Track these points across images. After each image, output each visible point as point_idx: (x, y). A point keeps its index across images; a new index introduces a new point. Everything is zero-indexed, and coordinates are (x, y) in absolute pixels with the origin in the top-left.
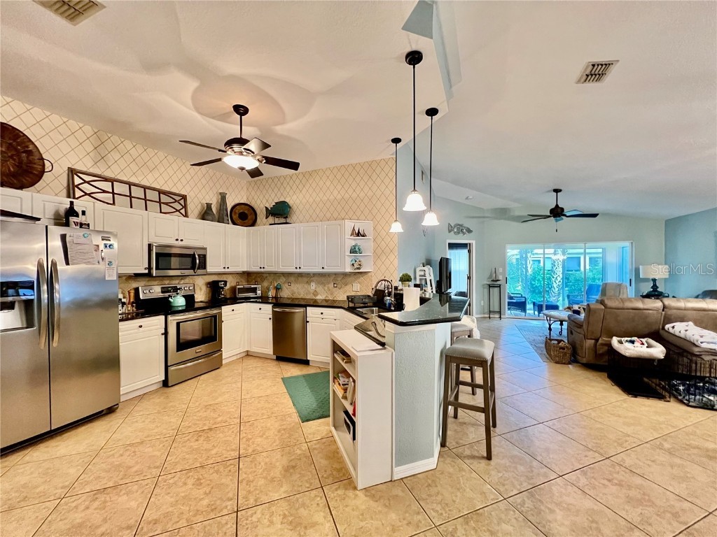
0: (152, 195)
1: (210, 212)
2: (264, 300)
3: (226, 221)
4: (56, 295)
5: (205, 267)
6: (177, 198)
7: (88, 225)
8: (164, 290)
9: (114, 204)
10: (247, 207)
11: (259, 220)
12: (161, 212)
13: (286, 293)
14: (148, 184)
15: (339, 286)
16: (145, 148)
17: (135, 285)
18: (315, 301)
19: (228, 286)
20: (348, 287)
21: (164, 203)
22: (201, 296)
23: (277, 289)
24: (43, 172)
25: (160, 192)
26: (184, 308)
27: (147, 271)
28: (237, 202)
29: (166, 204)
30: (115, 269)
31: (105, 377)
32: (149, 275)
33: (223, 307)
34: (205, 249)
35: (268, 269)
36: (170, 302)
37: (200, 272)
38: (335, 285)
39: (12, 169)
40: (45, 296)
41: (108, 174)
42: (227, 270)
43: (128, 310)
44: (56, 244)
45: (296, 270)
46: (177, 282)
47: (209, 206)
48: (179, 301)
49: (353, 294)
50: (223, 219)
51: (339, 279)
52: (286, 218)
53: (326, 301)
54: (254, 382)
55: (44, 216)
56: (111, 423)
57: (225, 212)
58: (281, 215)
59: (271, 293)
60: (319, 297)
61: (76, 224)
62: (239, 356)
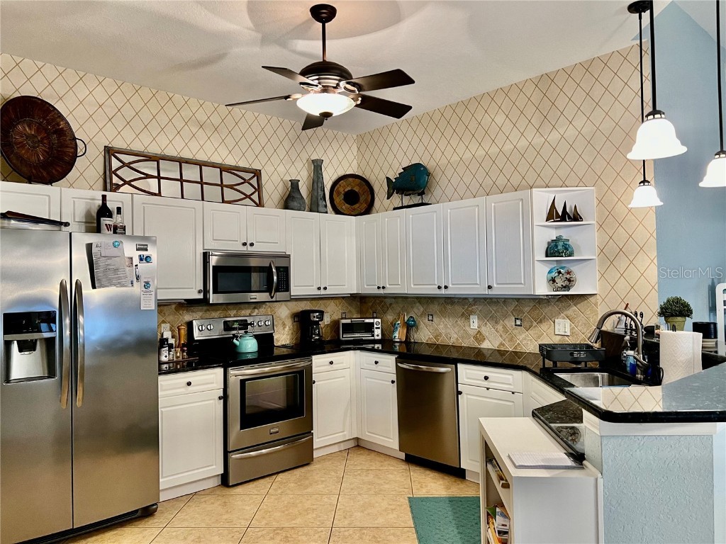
0: (211, 175)
1: (296, 195)
2: (386, 346)
3: (321, 209)
4: (80, 332)
5: (287, 289)
6: (247, 176)
7: (124, 228)
8: (228, 327)
9: (159, 194)
10: (358, 181)
11: (377, 203)
12: (223, 201)
13: (424, 334)
14: (205, 159)
15: (526, 324)
16: (201, 102)
17: (187, 318)
18: (479, 352)
19: (327, 320)
20: (544, 326)
21: (227, 186)
22: (283, 337)
23: (410, 326)
24: (75, 156)
25: (223, 169)
26: (255, 356)
27: (201, 296)
28: (341, 173)
29: (231, 187)
30: (153, 293)
31: (138, 459)
32: (204, 302)
33: (314, 357)
34: (288, 257)
35: (391, 289)
36: (235, 346)
37: (279, 295)
38: (518, 322)
39: (42, 158)
40: (67, 333)
41: (154, 149)
42: (323, 292)
43: (177, 357)
44: (80, 257)
45: (438, 292)
46: (248, 312)
47: (295, 184)
48: (249, 345)
49: (556, 340)
50: (318, 205)
51: (527, 309)
52: (422, 194)
53: (501, 353)
54: (359, 498)
55: (74, 219)
56: (145, 533)
57: (321, 193)
58: (414, 190)
59: (399, 335)
60: (486, 345)
61: (108, 227)
62: (343, 447)
